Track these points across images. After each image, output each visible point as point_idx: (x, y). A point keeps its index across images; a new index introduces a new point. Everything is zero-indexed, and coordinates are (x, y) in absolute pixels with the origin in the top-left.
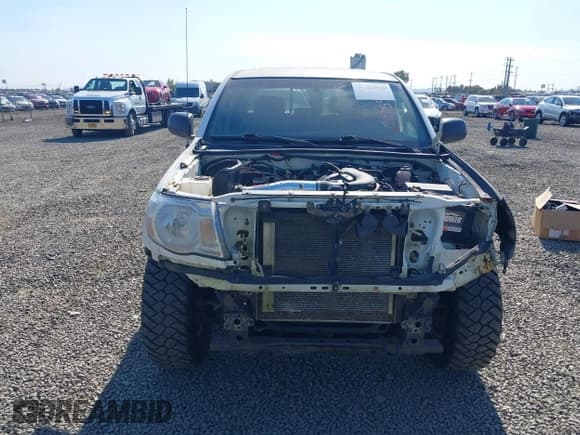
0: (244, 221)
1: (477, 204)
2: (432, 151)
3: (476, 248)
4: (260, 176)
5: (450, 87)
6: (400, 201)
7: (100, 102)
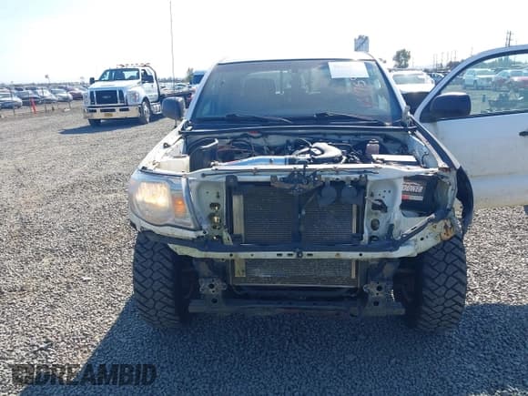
0: (215, 195)
1: (436, 173)
2: (403, 124)
3: (433, 216)
4: (240, 153)
5: (451, 62)
6: (358, 173)
7: (116, 91)
